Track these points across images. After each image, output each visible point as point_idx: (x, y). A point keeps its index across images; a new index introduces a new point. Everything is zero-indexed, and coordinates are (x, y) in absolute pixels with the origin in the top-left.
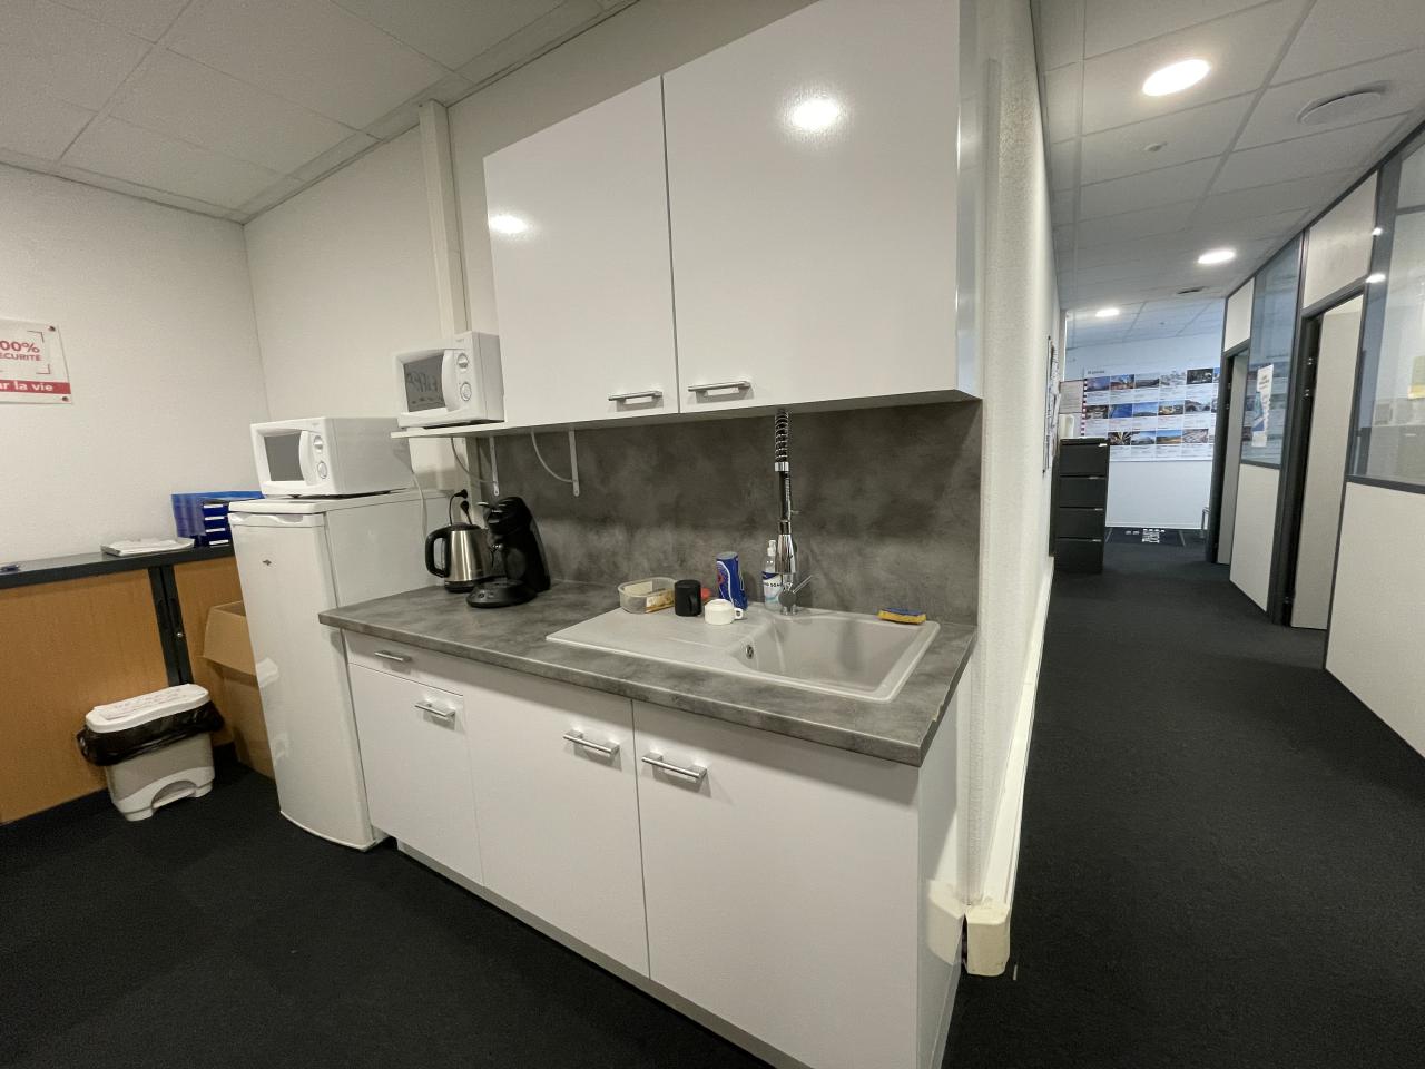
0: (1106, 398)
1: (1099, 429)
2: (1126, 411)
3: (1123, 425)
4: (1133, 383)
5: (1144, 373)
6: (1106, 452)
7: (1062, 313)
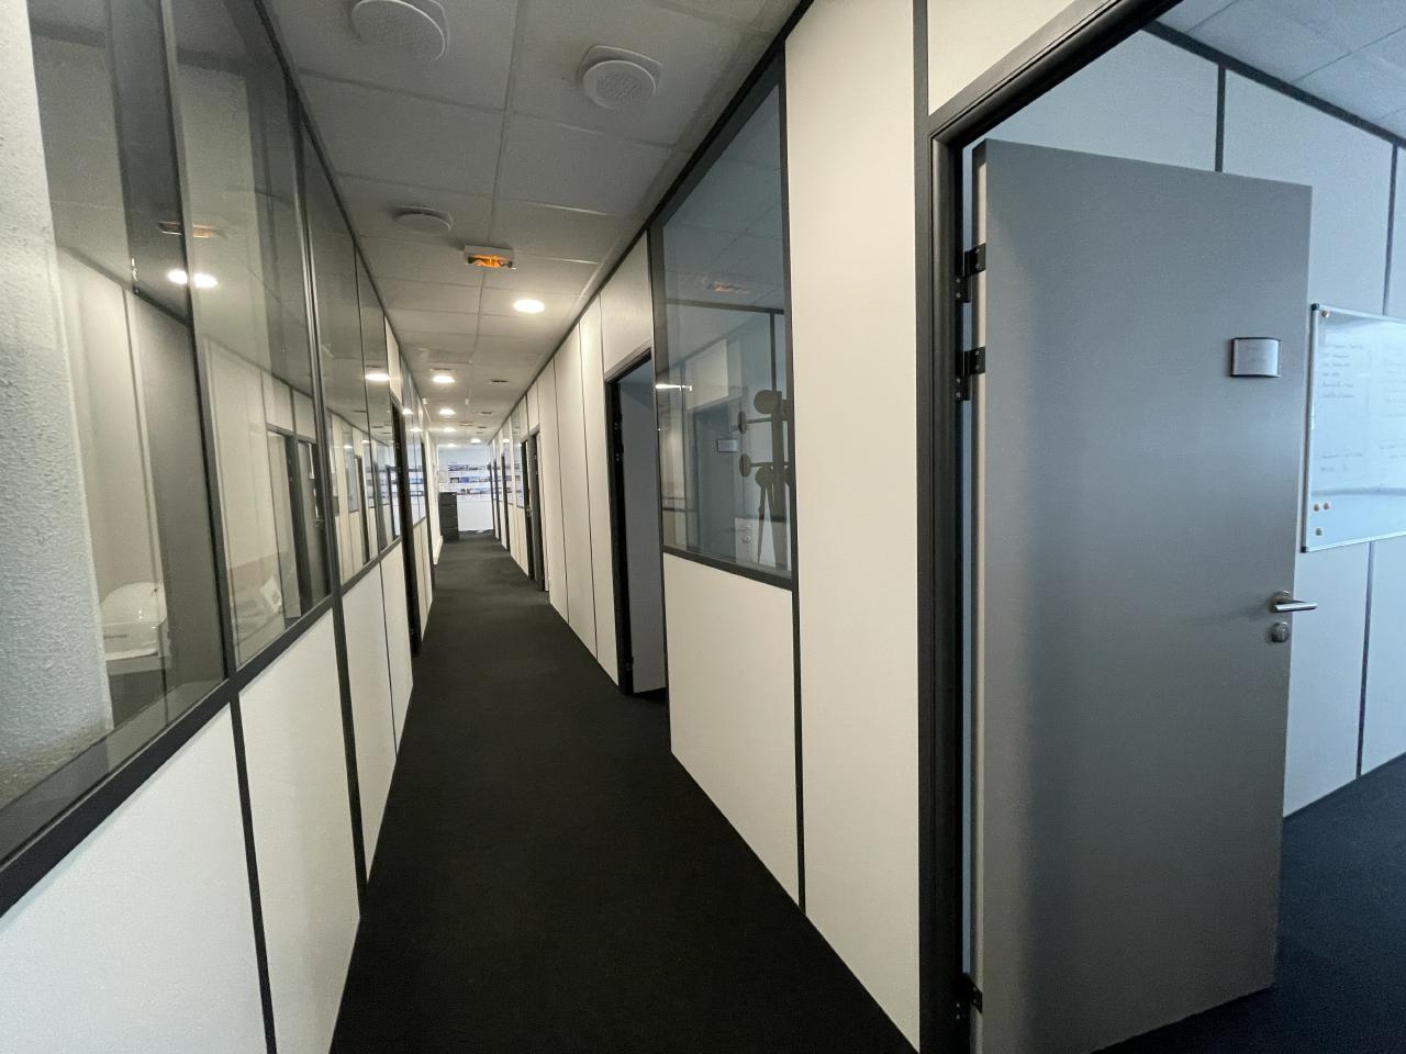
0: (458, 474)
1: (456, 488)
2: (466, 480)
3: (467, 486)
4: (468, 468)
5: (472, 465)
6: (455, 497)
7: (435, 445)
